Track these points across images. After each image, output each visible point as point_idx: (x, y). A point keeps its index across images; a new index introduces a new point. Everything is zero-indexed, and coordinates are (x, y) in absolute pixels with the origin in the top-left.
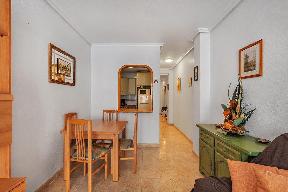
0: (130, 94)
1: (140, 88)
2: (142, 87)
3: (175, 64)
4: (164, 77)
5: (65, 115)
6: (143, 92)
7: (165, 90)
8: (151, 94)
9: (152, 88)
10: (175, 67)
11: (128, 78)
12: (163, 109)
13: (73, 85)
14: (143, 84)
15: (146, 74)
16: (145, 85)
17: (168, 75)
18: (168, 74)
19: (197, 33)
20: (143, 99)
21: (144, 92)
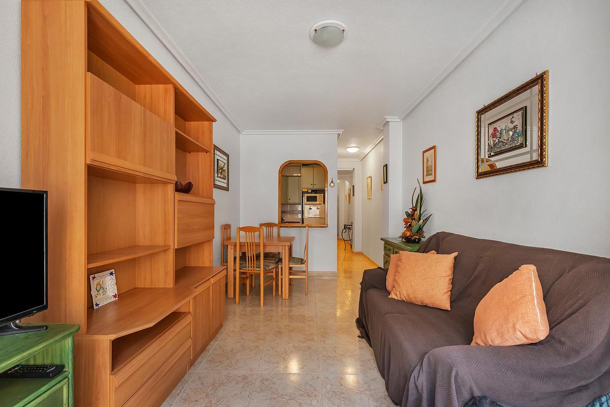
0: (290, 202)
1: (307, 192)
2: (310, 191)
3: (364, 154)
4: (347, 174)
5: (223, 225)
6: (312, 199)
7: (349, 195)
8: (324, 203)
9: (326, 192)
10: (364, 158)
11: (288, 176)
12: (345, 229)
13: (227, 189)
14: (312, 187)
15: (316, 169)
16: (316, 187)
17: (353, 171)
18: (354, 169)
19: (385, 122)
20: (312, 211)
21: (314, 199)
